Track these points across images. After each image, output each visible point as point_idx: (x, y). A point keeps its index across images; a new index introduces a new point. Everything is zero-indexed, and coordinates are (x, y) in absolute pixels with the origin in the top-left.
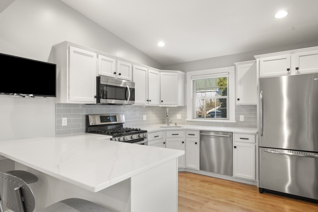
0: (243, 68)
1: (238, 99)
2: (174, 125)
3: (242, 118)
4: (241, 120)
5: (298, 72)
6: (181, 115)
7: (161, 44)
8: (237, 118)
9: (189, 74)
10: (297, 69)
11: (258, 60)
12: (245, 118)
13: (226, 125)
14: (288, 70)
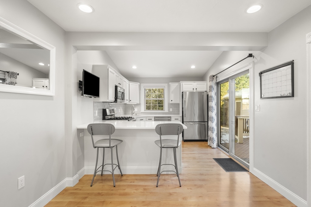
0: (174, 86)
1: (172, 101)
2: (135, 115)
3: (171, 110)
4: (171, 111)
5: (196, 91)
6: (137, 109)
7: (134, 67)
8: (169, 110)
9: (142, 85)
10: (196, 89)
11: (182, 83)
12: (172, 110)
13: (163, 113)
14: (193, 89)
